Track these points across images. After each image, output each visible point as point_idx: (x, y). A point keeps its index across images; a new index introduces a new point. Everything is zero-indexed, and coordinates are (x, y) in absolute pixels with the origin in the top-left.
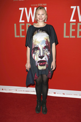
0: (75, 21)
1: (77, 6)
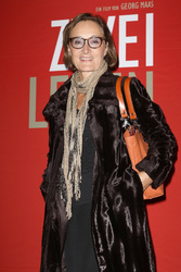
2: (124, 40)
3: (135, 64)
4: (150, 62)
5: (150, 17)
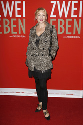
2: (17, 9)
3: (20, 16)
4: (24, 16)
5: (24, 3)
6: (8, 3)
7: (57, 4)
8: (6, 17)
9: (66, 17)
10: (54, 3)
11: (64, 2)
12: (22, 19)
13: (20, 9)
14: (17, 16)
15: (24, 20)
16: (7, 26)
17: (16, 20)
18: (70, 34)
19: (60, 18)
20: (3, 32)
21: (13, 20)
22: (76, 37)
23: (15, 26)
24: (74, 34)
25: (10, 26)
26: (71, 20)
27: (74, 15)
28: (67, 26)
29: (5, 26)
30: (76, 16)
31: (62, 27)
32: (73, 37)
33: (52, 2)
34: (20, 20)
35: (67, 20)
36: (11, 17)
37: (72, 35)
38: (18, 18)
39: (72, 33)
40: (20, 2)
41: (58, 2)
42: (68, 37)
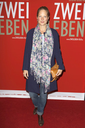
0: (59, 18)
1: (61, 2)
2: (20, 10)
3: (23, 17)
4: (28, 17)
6: (11, 3)
7: (60, 5)
8: (8, 17)
9: (70, 19)
10: (58, 4)
11: (68, 4)
12: (25, 20)
13: (23, 10)
14: (20, 17)
15: (27, 21)
16: (10, 27)
17: (19, 21)
18: (74, 36)
19: (64, 20)
20: (6, 33)
21: (15, 21)
22: (79, 39)
23: (18, 27)
24: (77, 36)
25: (13, 27)
26: (74, 22)
27: (78, 17)
28: (71, 28)
29: (8, 27)
30: (80, 19)
31: (65, 28)
32: (76, 39)
33: (56, 4)
34: (23, 21)
35: (71, 22)
36: (14, 17)
37: (75, 37)
38: (21, 19)
39: (76, 35)
40: (23, 3)
41: (62, 4)
42: (71, 39)
